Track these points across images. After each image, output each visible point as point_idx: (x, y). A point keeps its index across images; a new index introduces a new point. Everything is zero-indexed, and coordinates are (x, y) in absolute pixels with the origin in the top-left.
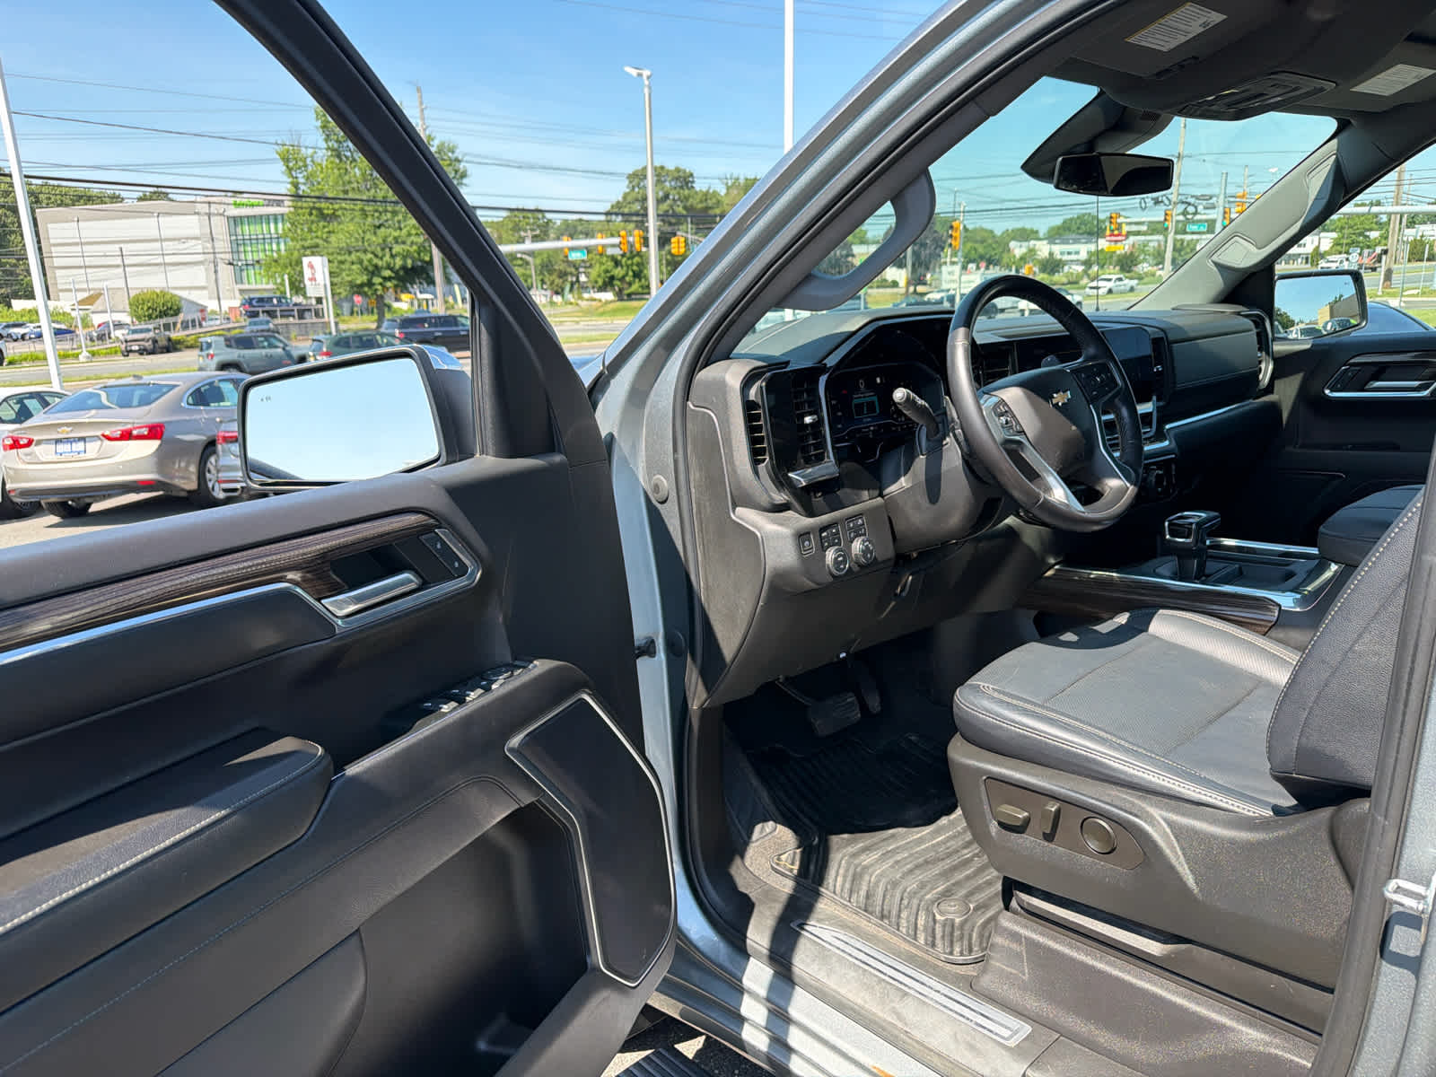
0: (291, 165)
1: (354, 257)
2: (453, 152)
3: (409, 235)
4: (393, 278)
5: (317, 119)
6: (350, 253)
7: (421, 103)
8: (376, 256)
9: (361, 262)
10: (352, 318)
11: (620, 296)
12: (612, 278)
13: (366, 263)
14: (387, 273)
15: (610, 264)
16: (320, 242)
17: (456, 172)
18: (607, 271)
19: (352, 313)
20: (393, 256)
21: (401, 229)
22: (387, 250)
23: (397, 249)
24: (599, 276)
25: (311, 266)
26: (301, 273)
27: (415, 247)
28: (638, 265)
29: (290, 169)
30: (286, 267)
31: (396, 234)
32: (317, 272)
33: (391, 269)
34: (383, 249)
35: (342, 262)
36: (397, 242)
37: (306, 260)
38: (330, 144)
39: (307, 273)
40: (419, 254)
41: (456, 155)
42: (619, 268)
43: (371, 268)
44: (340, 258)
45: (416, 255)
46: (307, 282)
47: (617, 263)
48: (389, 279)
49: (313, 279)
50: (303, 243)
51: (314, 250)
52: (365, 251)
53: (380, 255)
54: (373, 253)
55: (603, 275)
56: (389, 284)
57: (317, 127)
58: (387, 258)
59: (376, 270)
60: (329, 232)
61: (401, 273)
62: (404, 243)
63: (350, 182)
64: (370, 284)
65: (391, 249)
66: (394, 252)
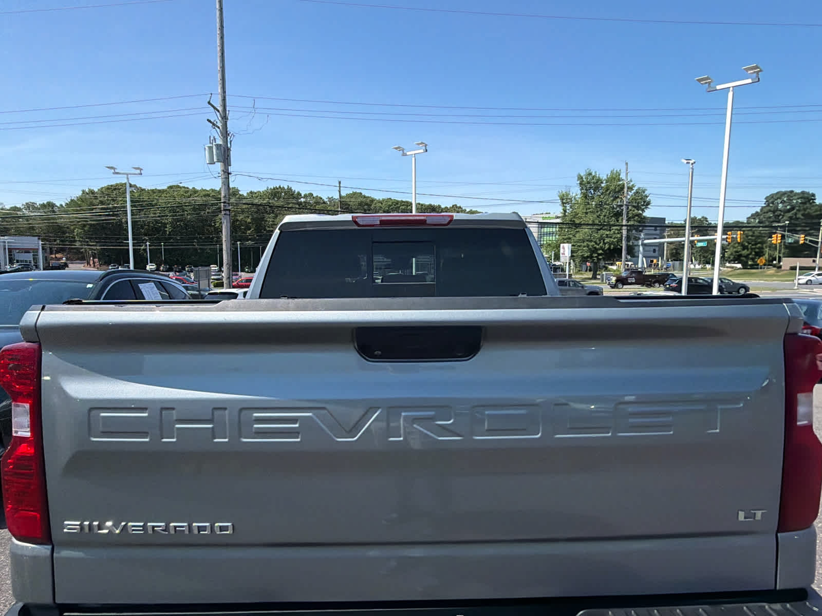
0: (564, 201)
1: (585, 244)
2: (644, 192)
3: (614, 233)
4: (603, 254)
5: (578, 180)
6: (584, 242)
7: (627, 170)
8: (596, 243)
9: (588, 246)
10: (586, 273)
11: (745, 266)
12: (740, 256)
13: (590, 247)
14: (600, 252)
15: (740, 248)
16: (571, 236)
17: (644, 202)
18: (736, 252)
19: (586, 271)
20: (605, 244)
21: (610, 230)
22: (602, 241)
23: (607, 240)
24: (732, 254)
25: (564, 248)
26: (559, 251)
27: (616, 239)
28: (759, 248)
29: (563, 203)
30: (554, 248)
31: (608, 233)
32: (566, 250)
33: (603, 250)
34: (600, 240)
35: (579, 246)
36: (607, 237)
37: (562, 245)
38: (583, 191)
39: (562, 251)
40: (617, 243)
41: (645, 193)
42: (746, 251)
43: (593, 249)
44: (578, 244)
45: (616, 243)
46: (561, 255)
47: (744, 248)
48: (601, 254)
49: (563, 254)
50: (564, 237)
51: (568, 240)
52: (591, 241)
53: (598, 243)
54: (594, 242)
55: (734, 254)
56: (600, 257)
57: (577, 184)
58: (601, 245)
59: (596, 250)
60: (577, 232)
61: (608, 252)
62: (611, 237)
63: (589, 209)
64: (591, 257)
65: (604, 240)
66: (605, 241)
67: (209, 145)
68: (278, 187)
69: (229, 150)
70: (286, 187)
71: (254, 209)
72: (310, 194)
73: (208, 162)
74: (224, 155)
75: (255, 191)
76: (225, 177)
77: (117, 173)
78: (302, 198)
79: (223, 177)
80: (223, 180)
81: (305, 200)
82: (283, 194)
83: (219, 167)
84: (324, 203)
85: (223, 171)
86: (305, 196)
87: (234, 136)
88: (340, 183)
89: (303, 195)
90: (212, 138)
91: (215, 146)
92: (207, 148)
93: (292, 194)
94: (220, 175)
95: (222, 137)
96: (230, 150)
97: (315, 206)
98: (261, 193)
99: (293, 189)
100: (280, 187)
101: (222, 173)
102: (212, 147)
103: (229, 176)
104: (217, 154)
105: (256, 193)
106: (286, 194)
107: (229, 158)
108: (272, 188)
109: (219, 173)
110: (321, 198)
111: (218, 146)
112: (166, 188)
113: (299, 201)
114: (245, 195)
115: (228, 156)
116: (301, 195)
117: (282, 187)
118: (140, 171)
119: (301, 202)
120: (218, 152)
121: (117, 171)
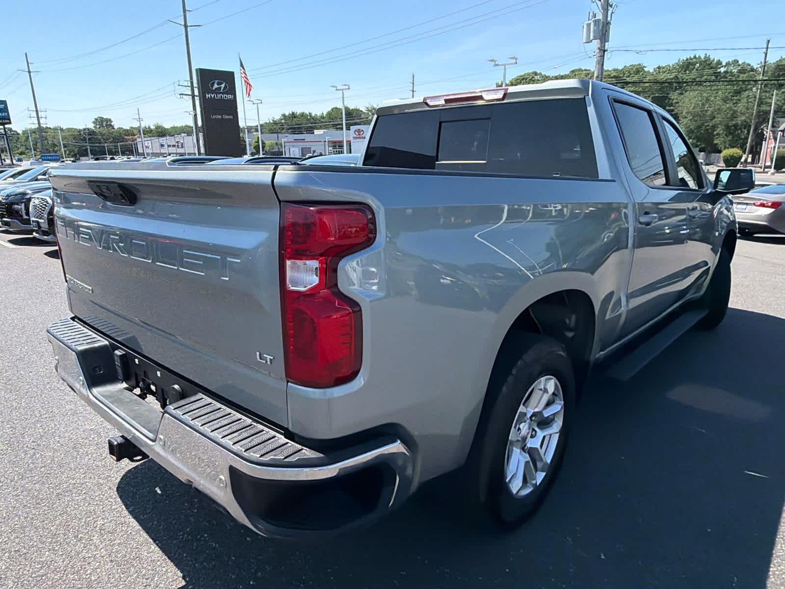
67: (587, 22)
68: (692, 57)
69: (608, 23)
70: (702, 57)
71: (656, 87)
72: (735, 61)
73: (584, 41)
74: (603, 32)
75: (663, 66)
76: (600, 55)
77: (497, 65)
78: (722, 67)
79: (598, 55)
80: (598, 58)
81: (725, 69)
82: (698, 65)
83: (596, 44)
84: (752, 70)
85: (599, 48)
86: (728, 64)
87: (617, 6)
88: (769, 41)
89: (724, 64)
90: (591, 14)
91: (593, 22)
92: (585, 26)
93: (709, 64)
94: (595, 54)
95: (602, 11)
96: (611, 24)
97: (739, 76)
98: (670, 67)
99: (712, 58)
100: (695, 57)
101: (598, 51)
102: (590, 24)
103: (604, 54)
104: (594, 31)
105: (664, 68)
106: (700, 65)
107: (606, 34)
108: (685, 59)
109: (595, 52)
110: (749, 65)
111: (596, 22)
112: (569, 73)
113: (719, 70)
114: (651, 71)
115: (606, 31)
116: (721, 63)
117: (697, 56)
118: (516, 61)
119: (720, 72)
120: (595, 28)
121: (497, 63)
